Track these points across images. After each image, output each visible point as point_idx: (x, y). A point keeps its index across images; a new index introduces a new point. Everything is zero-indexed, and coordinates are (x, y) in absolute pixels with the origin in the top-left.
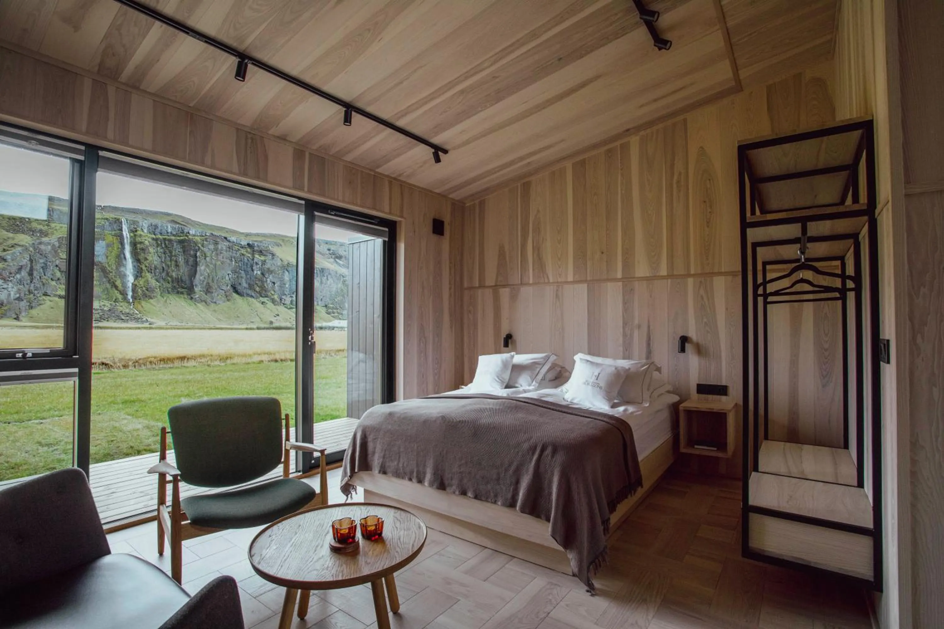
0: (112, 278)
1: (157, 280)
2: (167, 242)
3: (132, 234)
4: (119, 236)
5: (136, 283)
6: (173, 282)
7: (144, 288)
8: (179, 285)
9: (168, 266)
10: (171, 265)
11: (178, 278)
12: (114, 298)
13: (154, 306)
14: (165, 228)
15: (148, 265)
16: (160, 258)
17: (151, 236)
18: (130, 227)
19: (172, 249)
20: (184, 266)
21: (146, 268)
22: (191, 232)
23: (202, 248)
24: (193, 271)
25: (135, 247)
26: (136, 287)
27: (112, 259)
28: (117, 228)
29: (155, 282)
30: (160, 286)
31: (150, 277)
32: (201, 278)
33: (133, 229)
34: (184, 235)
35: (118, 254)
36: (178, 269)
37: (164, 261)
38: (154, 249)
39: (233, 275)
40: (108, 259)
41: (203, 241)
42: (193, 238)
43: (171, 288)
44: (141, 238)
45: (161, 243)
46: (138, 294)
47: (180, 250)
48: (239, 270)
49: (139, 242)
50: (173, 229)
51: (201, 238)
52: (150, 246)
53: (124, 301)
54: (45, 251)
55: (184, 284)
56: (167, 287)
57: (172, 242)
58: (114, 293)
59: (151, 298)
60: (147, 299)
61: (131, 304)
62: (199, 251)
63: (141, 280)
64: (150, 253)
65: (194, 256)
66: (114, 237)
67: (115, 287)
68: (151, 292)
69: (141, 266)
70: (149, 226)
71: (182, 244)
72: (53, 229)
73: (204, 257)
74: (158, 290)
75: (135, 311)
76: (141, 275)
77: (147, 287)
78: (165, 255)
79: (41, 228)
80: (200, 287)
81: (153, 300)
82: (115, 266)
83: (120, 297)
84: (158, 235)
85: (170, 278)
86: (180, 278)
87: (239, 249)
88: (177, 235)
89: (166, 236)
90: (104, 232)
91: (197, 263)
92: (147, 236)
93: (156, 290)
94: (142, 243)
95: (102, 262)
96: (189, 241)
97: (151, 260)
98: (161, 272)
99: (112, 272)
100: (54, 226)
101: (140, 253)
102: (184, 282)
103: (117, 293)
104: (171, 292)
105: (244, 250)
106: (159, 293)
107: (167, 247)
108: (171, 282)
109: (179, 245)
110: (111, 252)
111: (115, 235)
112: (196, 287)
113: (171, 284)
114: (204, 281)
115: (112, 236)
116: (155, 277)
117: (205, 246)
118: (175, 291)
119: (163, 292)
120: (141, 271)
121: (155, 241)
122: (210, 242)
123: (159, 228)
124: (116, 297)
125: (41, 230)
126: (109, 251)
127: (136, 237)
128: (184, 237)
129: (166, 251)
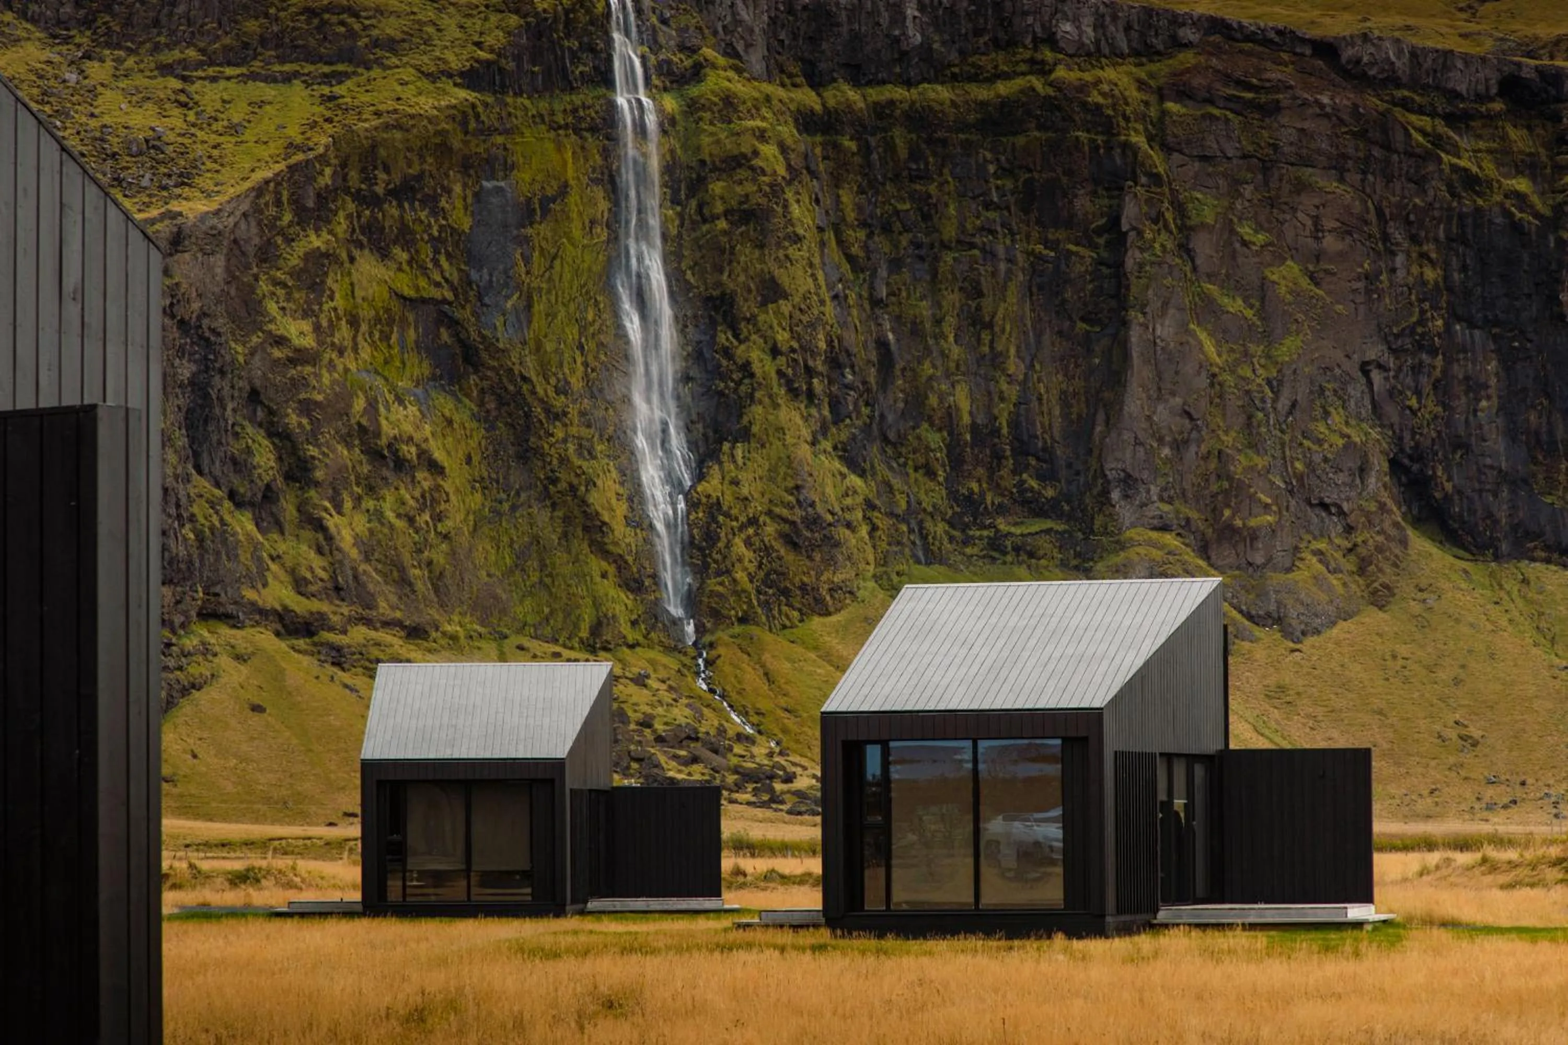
0: (564, 461)
3: (670, 103)
4: (593, 130)
5: (713, 486)
6: (956, 461)
7: (770, 529)
8: (997, 487)
9: (916, 331)
10: (938, 322)
11: (996, 432)
12: (587, 617)
14: (885, 20)
15: (787, 335)
16: (862, 271)
17: (792, 100)
18: (661, 47)
19: (941, 185)
20: (1029, 323)
21: (774, 358)
22: (1067, 27)
23: (1155, 157)
24: (1097, 361)
25: (693, 203)
26: (721, 518)
27: (562, 315)
28: (581, 68)
29: (841, 474)
30: (870, 505)
31: (806, 433)
32: (1163, 415)
33: (675, 59)
34: (1017, 63)
35: (597, 268)
36: (992, 347)
37: (888, 295)
38: (817, 201)
39: (1400, 369)
40: (535, 319)
41: (1162, 98)
42: (1088, 77)
43: (950, 512)
44: (730, 122)
45: (859, 146)
46: (728, 572)
47: (997, 188)
48: (1447, 326)
49: (723, 161)
50: (936, 17)
51: (1143, 76)
52: (789, 183)
53: (645, 637)
54: (200, 296)
55: (1041, 477)
56: (920, 503)
57: (939, 134)
58: (582, 576)
59: (819, 601)
60: (796, 614)
61: (694, 658)
62: (1136, 184)
63: (740, 461)
64: (797, 235)
65: (1099, 232)
66: (565, 140)
67: (586, 529)
68: (817, 557)
69: (743, 347)
70: (773, 21)
71: (1011, 139)
72: (214, 127)
73: (1171, 232)
74: (862, 539)
75: (729, 720)
76: (740, 416)
77: (785, 512)
78: (896, 246)
79: (153, 129)
80: (1154, 490)
81: (834, 619)
82: (580, 369)
83: (619, 609)
84: (834, 80)
85: (940, 430)
86: (1005, 424)
87: (1437, 141)
88: (966, 68)
89: (889, 86)
90: (506, 105)
91: (1128, 288)
92: (768, 99)
93: (847, 532)
94: (740, 165)
95: (501, 345)
96: (1059, 108)
97: (805, 298)
98: (875, 387)
99: (565, 414)
100: (218, 105)
101: (733, 248)
102: (1038, 459)
103: (604, 575)
104: (947, 546)
105: (1482, 145)
106: (871, 558)
107: (905, 173)
108: (943, 466)
109: (991, 151)
110: (554, 258)
111: (570, 119)
112: (1126, 497)
113: (946, 479)
114: (1186, 442)
115: (552, 134)
116: (834, 430)
117: (1175, 136)
118: (978, 533)
119: (895, 549)
120: (739, 383)
121: (819, 138)
122: (1211, 101)
123: (838, 25)
124: (596, 604)
125: (154, 144)
126: (542, 248)
127: (701, 119)
128: (1019, 82)
129: (900, 206)
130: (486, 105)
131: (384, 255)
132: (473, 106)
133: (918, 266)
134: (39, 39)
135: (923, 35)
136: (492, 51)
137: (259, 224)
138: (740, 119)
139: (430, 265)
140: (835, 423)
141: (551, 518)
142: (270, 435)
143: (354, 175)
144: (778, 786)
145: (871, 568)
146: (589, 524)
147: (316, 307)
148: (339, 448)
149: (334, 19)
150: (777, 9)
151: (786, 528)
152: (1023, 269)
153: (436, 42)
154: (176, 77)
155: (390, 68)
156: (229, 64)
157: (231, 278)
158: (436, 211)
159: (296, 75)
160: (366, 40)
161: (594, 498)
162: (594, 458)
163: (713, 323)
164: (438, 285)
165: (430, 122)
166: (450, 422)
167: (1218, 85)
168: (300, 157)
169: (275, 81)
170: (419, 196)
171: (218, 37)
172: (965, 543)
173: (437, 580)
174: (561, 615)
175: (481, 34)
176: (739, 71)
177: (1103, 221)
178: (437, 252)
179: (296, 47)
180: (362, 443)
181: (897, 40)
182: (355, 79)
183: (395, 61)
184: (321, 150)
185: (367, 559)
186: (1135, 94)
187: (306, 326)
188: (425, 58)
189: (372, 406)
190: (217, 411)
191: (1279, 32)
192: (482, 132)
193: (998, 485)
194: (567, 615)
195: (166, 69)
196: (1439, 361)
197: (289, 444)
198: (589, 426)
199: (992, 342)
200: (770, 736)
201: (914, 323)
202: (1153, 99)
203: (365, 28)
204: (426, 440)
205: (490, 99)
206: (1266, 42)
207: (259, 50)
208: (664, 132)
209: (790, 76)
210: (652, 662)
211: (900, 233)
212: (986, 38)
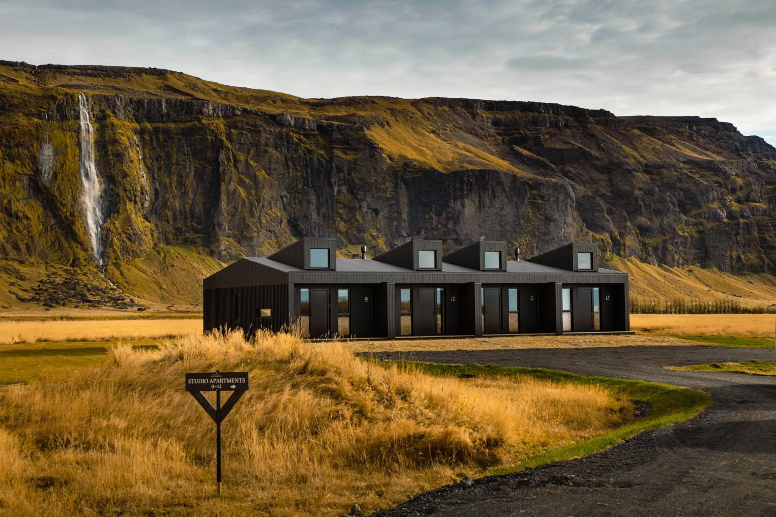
1: (146, 218)
2: (161, 137)
3: (97, 125)
4: (74, 131)
5: (109, 224)
6: (175, 219)
7: (124, 236)
8: (186, 226)
9: (165, 186)
10: (171, 184)
11: (185, 212)
12: (72, 258)
14: (157, 105)
15: (129, 186)
16: (150, 170)
17: (131, 126)
18: (94, 110)
19: (172, 149)
20: (195, 185)
21: (125, 192)
22: (205, 109)
23: (228, 143)
24: (212, 195)
25: (103, 152)
26: (110, 233)
27: (66, 179)
28: (71, 115)
29: (144, 222)
30: (151, 230)
31: (134, 211)
32: (229, 208)
33: (98, 114)
34: (192, 118)
35: (75, 168)
37: (157, 177)
39: (290, 198)
40: (58, 180)
41: (230, 128)
42: (210, 122)
43: (173, 232)
44: (113, 131)
45: (150, 139)
46: (112, 247)
47: (187, 150)
48: (303, 187)
49: (111, 141)
50: (171, 106)
51: (225, 122)
52: (130, 147)
53: (88, 263)
55: (198, 223)
56: (165, 230)
57: (171, 136)
58: (70, 247)
59: (137, 254)
60: (131, 257)
61: (101, 269)
62: (223, 150)
63: (116, 218)
64: (132, 161)
65: (213, 162)
66: (66, 133)
68: (137, 243)
69: (117, 189)
70: (126, 104)
71: (190, 138)
73: (232, 162)
74: (149, 239)
75: (109, 284)
76: (116, 207)
77: (127, 231)
78: (160, 164)
80: (227, 227)
81: (141, 259)
82: (71, 194)
83: (81, 256)
84: (144, 121)
85: (171, 211)
86: (188, 210)
87: (301, 140)
88: (179, 119)
89: (158, 123)
90: (49, 123)
91: (220, 176)
92: (125, 125)
93: (145, 237)
94: (116, 142)
95: (48, 187)
96: (203, 130)
97: (135, 177)
98: (153, 200)
99: (66, 205)
101: (114, 163)
102: (197, 219)
103: (77, 247)
104: (172, 241)
105: (312, 142)
106: (152, 243)
107: (162, 146)
108: (172, 220)
109: (185, 140)
110: (64, 164)
111: (68, 128)
112: (219, 228)
113: (172, 223)
114: (235, 215)
115: (63, 132)
116: (142, 211)
117: (233, 138)
118: (181, 237)
119: (158, 241)
120: (116, 198)
121: (139, 136)
122: (243, 130)
123: (145, 106)
124: (74, 255)
126: (60, 162)
127: (105, 129)
128: (192, 123)
129: (161, 154)
131: (13, 162)
132: (40, 124)
133: (166, 169)
135: (167, 110)
138: (116, 130)
139: (27, 165)
140: (142, 209)
141: (62, 232)
145: (151, 246)
146: (73, 234)
150: (127, 102)
151: (128, 235)
152: (193, 171)
153: (29, 106)
155: (15, 112)
158: (29, 151)
160: (8, 104)
161: (74, 227)
162: (74, 217)
163: (109, 183)
164: (29, 170)
165: (27, 127)
166: (33, 207)
167: (244, 125)
170: (24, 147)
172: (177, 240)
173: (28, 248)
174: (64, 257)
175: (42, 104)
176: (116, 117)
177: (214, 159)
178: (29, 161)
180: (6, 212)
181: (160, 111)
182: (5, 115)
183: (17, 110)
185: (7, 243)
186: (223, 127)
188: (26, 110)
189: (9, 202)
191: (261, 113)
192: (43, 130)
194: (66, 258)
196: (301, 196)
198: (73, 208)
199: (185, 189)
200: (120, 289)
201: (164, 184)
202: (227, 128)
203: (8, 101)
204: (26, 211)
205: (44, 122)
206: (258, 115)
208: (95, 133)
209: (131, 119)
210: (90, 270)
211: (161, 161)
212: (184, 112)
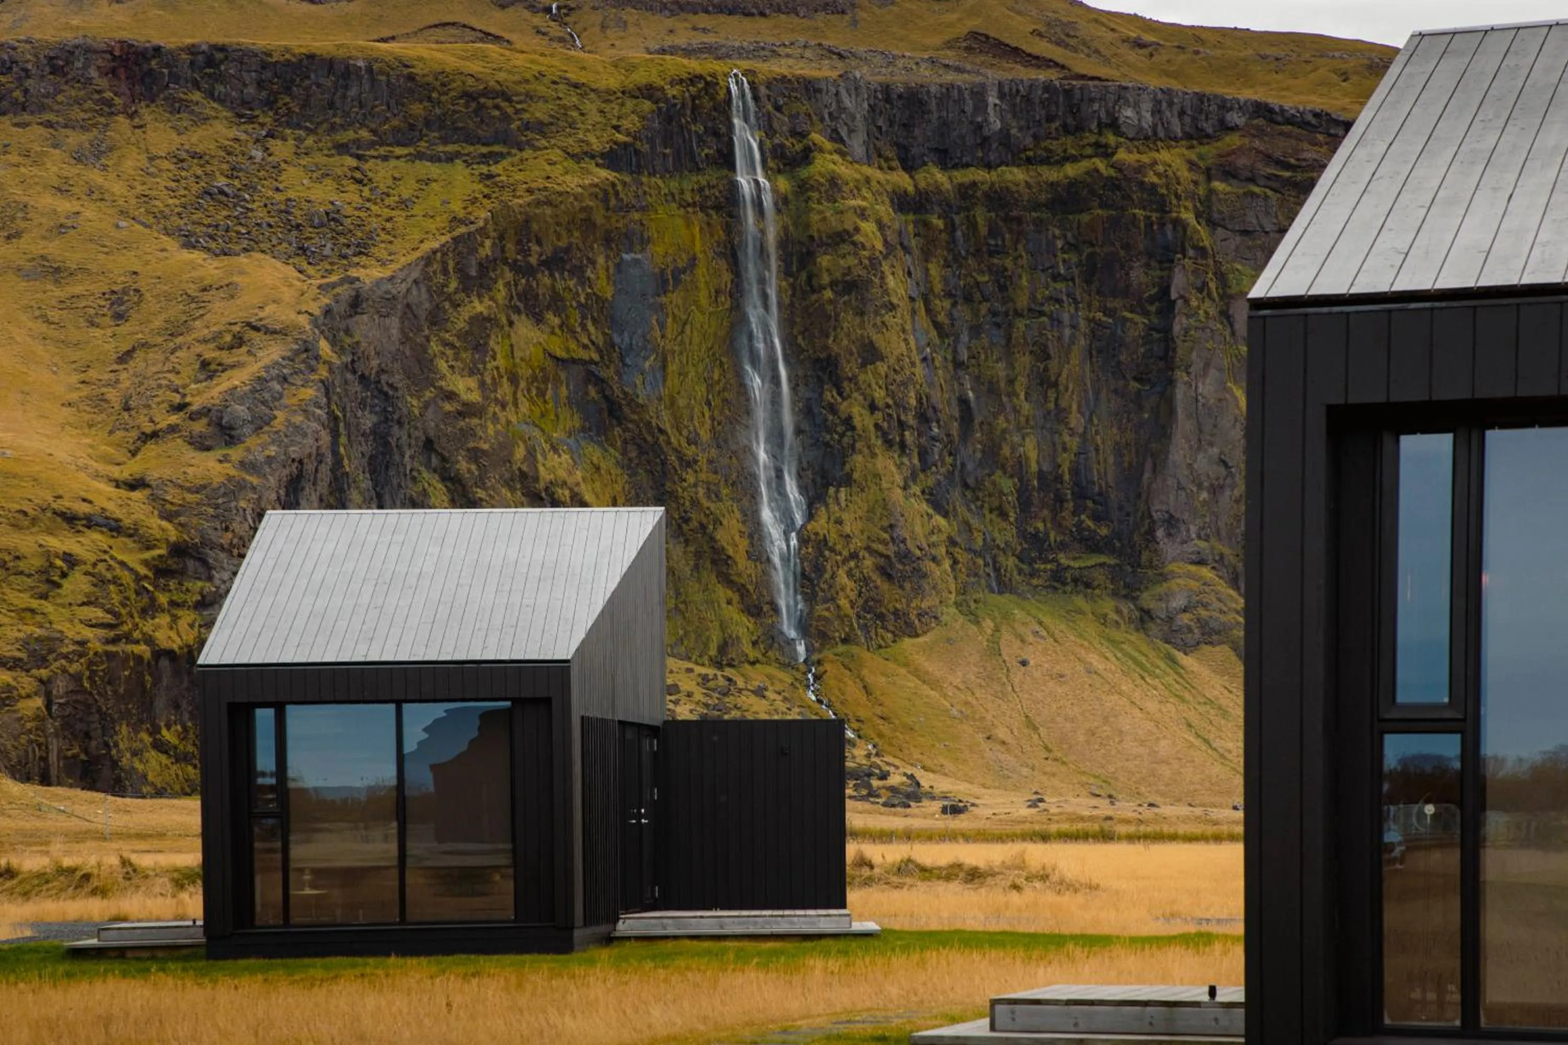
0: (695, 502)
1: (938, 504)
2: (981, 216)
3: (783, 184)
4: (718, 208)
5: (821, 525)
6: (1025, 504)
7: (869, 562)
8: (1059, 527)
9: (992, 390)
10: (1011, 381)
11: (1059, 478)
12: (715, 639)
13: (934, 684)
14: (969, 107)
15: (883, 393)
16: (947, 336)
17: (888, 181)
18: (776, 132)
19: (1016, 259)
20: (1089, 383)
21: (872, 413)
22: (1129, 112)
23: (1202, 233)
24: (1146, 416)
25: (804, 275)
26: (827, 553)
27: (692, 374)
28: (706, 151)
29: (928, 514)
30: (952, 542)
31: (899, 479)
32: (1202, 464)
33: (788, 144)
34: (1084, 147)
35: (721, 333)
36: (1056, 405)
37: (969, 358)
38: (909, 274)
40: (669, 377)
41: (1209, 179)
42: (1145, 159)
43: (1019, 548)
44: (835, 201)
45: (946, 225)
46: (833, 599)
47: (1064, 261)
49: (829, 237)
50: (1014, 105)
51: (1194, 157)
52: (886, 257)
53: (764, 655)
54: (378, 354)
55: (1096, 518)
56: (994, 541)
57: (1015, 213)
58: (710, 603)
59: (910, 624)
60: (890, 635)
61: (805, 674)
62: (1184, 257)
63: (843, 504)
64: (891, 304)
65: (1151, 300)
66: (693, 217)
67: (714, 562)
68: (907, 586)
69: (845, 404)
70: (872, 108)
71: (1077, 217)
72: (387, 202)
73: (1214, 300)
74: (945, 572)
76: (844, 464)
77: (880, 548)
78: (976, 313)
79: (332, 203)
80: (1193, 529)
81: (920, 640)
82: (708, 421)
83: (742, 632)
84: (925, 164)
85: (1012, 476)
86: (1066, 471)
88: (1039, 152)
89: (973, 169)
90: (642, 184)
91: (1174, 350)
92: (868, 180)
93: (933, 565)
94: (844, 241)
95: (640, 401)
96: (1118, 188)
97: (899, 360)
98: (957, 439)
99: (696, 462)
100: (390, 182)
101: (837, 315)
102: (1094, 502)
103: (729, 602)
104: (1016, 577)
106: (953, 587)
107: (984, 249)
108: (1014, 508)
109: (1059, 228)
110: (685, 324)
111: (697, 198)
112: (1169, 535)
113: (1016, 519)
114: (1222, 487)
115: (682, 211)
116: (922, 476)
117: (1220, 212)
118: (1042, 567)
119: (972, 579)
120: (842, 435)
121: (911, 217)
122: (1252, 180)
123: (929, 112)
124: (723, 627)
125: (333, 217)
126: (674, 316)
127: (809, 198)
128: (1085, 165)
129: (980, 279)
130: (624, 184)
131: (539, 320)
132: (613, 185)
133: (995, 331)
134: (226, 118)
135: (1002, 121)
136: (628, 134)
137: (429, 290)
138: (843, 198)
139: (579, 330)
140: (923, 471)
141: (685, 552)
142: (443, 479)
143: (510, 247)
144: (875, 783)
145: (953, 596)
146: (716, 557)
147: (481, 366)
148: (504, 490)
149: (490, 103)
150: (876, 97)
151: (882, 561)
152: (1085, 335)
153: (580, 125)
154: (351, 156)
155: (540, 149)
156: (399, 144)
157: (405, 339)
158: (584, 281)
159: (457, 155)
160: (518, 123)
161: (721, 536)
162: (720, 500)
163: (821, 382)
164: (585, 347)
165: (576, 199)
166: (598, 469)
167: (1259, 165)
168: (462, 230)
169: (439, 160)
170: (568, 267)
171: (387, 118)
172: (1032, 575)
174: (693, 636)
175: (619, 118)
176: (842, 154)
177: (1154, 291)
178: (584, 317)
179: (457, 129)
180: (523, 487)
181: (980, 127)
182: (510, 160)
183: (544, 142)
184: (481, 224)
186: (1186, 174)
187: (472, 382)
188: (571, 141)
189: (531, 454)
190: (397, 457)
191: (1316, 115)
192: (621, 209)
193: (1060, 525)
194: (699, 636)
195: (342, 148)
197: (460, 488)
198: (716, 473)
199: (1057, 399)
200: (868, 739)
201: (990, 382)
202: (1201, 178)
203: (517, 112)
204: (578, 484)
205: (628, 179)
206: (1305, 125)
207: (425, 131)
208: (779, 211)
209: (887, 160)
210: (770, 677)
211: (980, 302)
212: (1057, 124)
